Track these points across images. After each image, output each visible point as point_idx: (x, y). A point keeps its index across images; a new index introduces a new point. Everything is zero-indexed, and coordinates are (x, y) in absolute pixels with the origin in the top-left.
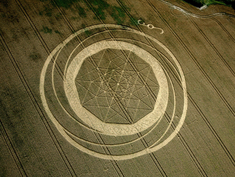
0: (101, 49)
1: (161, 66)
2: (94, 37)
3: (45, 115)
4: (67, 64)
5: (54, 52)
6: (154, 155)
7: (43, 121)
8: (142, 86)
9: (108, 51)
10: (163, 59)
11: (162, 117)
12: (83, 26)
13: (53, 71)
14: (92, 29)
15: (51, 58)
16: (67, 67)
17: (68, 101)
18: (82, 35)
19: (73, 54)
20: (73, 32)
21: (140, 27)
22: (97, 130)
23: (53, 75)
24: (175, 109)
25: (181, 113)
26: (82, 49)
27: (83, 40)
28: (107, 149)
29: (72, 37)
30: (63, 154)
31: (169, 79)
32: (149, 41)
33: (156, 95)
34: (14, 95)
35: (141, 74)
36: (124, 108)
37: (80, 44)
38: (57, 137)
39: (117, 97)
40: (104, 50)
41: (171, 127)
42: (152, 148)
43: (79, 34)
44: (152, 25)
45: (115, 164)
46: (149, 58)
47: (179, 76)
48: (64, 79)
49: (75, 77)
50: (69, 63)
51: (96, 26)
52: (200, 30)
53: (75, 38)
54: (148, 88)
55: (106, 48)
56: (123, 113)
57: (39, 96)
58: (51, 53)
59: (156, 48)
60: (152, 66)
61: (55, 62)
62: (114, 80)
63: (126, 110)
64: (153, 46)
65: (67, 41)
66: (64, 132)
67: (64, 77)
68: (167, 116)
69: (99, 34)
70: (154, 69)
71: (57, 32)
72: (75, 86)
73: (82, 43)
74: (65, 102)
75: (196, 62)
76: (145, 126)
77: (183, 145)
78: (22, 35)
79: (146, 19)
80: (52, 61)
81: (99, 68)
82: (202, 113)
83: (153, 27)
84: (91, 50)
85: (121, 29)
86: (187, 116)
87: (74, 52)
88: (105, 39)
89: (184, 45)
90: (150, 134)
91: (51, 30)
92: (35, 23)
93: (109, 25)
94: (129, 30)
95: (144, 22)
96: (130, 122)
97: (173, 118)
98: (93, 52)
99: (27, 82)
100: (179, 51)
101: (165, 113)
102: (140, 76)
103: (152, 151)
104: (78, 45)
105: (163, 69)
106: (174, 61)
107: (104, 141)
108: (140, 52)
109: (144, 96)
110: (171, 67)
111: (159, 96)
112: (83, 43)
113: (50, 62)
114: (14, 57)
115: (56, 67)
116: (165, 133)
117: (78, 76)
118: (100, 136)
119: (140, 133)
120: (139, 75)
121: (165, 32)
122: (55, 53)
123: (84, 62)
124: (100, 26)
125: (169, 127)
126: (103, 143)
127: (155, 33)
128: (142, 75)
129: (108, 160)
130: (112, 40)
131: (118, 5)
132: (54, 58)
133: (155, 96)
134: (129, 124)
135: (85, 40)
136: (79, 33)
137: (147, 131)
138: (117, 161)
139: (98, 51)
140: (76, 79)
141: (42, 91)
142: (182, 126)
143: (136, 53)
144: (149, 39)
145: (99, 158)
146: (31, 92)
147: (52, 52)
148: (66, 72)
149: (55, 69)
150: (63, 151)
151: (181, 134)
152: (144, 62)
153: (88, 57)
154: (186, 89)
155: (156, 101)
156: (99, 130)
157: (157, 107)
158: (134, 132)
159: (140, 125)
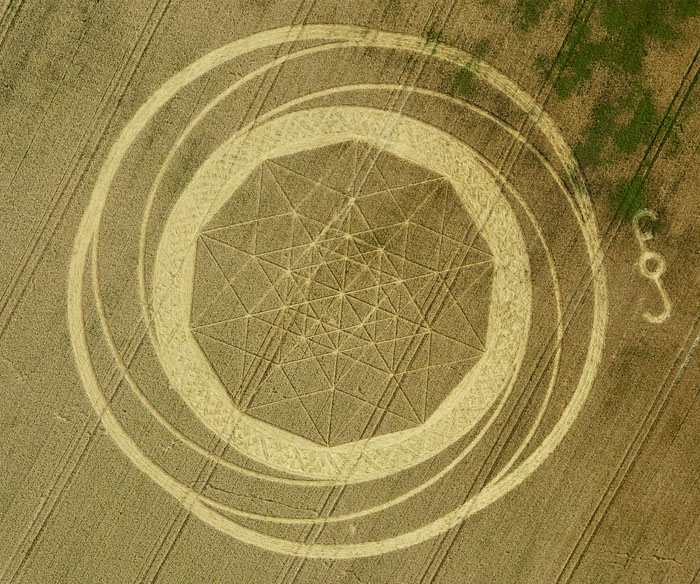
0: (431, 166)
2: (462, 111)
3: (98, 156)
4: (301, 100)
7: (77, 165)
8: (384, 366)
11: (323, 484)
13: (248, 77)
15: (289, 39)
16: (292, 110)
17: (183, 186)
18: (440, 71)
19: (347, 93)
20: (432, 35)
21: (619, 230)
22: (152, 324)
23: (235, 86)
25: (373, 536)
26: (386, 109)
27: (424, 87)
28: (119, 385)
29: (411, 43)
30: (25, 279)
32: (581, 293)
33: (384, 425)
34: (95, 28)
35: (427, 342)
36: (275, 357)
37: (401, 87)
38: (61, 231)
39: (295, 319)
40: (433, 175)
41: (308, 529)
42: (206, 505)
43: (436, 60)
44: (661, 269)
45: (92, 432)
46: (506, 333)
47: (510, 465)
48: (243, 130)
49: (275, 153)
50: (309, 105)
51: (511, 89)
53: (411, 59)
54: (392, 389)
55: (448, 177)
56: (256, 363)
58: (305, 24)
59: (565, 334)
60: (485, 360)
62: (347, 272)
63: (270, 367)
65: (385, 40)
66: (88, 241)
67: (253, 123)
68: (337, 497)
69: (486, 120)
70: (476, 370)
72: (244, 177)
75: (611, 494)
79: (677, 229)
80: (276, 51)
81: (356, 202)
83: (656, 276)
84: (402, 137)
85: (561, 173)
86: (379, 560)
87: (357, 92)
88: (480, 153)
89: (657, 420)
90: (241, 477)
93: (546, 126)
94: (578, 206)
95: (654, 234)
96: (241, 402)
97: (340, 519)
98: (401, 149)
99: (160, 30)
100: (614, 414)
101: (340, 487)
102: (418, 342)
104: (392, 87)
107: (136, 362)
109: (356, 392)
110: (524, 421)
112: (413, 94)
113: (272, 48)
115: (266, 77)
116: (277, 520)
117: (281, 160)
118: (142, 343)
120: (420, 336)
121: (664, 328)
122: (313, 37)
123: (345, 146)
124: (523, 100)
125: (304, 522)
126: (128, 363)
127: (631, 292)
128: (425, 349)
129: (89, 406)
130: (493, 176)
131: (663, 100)
132: (294, 47)
133: (378, 426)
134: (234, 399)
135: (430, 93)
136: (444, 53)
137: (248, 464)
138: (103, 430)
139: (418, 158)
140: (268, 163)
142: (333, 558)
143: (499, 283)
144: (588, 291)
145: (78, 378)
146: (138, 66)
147: (308, 27)
148: (272, 118)
149: (258, 77)
150: (33, 274)
151: (306, 568)
152: (481, 325)
153: (371, 144)
154: (474, 511)
155: (361, 438)
156: (160, 330)
157: (346, 452)
158: (220, 429)
159: (253, 435)
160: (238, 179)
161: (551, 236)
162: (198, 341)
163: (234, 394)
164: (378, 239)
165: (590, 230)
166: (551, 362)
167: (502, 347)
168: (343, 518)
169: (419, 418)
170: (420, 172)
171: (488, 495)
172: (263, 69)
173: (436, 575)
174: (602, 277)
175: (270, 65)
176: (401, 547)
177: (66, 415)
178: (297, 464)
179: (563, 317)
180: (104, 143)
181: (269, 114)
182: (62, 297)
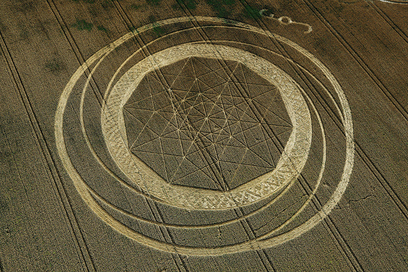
0: (181, 58)
1: (301, 91)
2: (170, 37)
3: (57, 163)
4: (112, 80)
5: (91, 60)
6: (267, 256)
7: (52, 174)
9: (194, 61)
10: (304, 77)
11: (293, 183)
12: (152, 20)
13: (84, 91)
14: (168, 25)
15: (85, 69)
16: (113, 86)
17: (104, 141)
18: (147, 34)
19: (125, 65)
21: (262, 22)
22: (152, 197)
23: (83, 97)
24: (323, 170)
26: (145, 58)
27: (148, 42)
28: (169, 233)
29: (127, 37)
30: (79, 234)
31: (315, 114)
32: (278, 45)
33: (282, 141)
34: (7, 127)
35: (256, 103)
36: (213, 160)
37: (141, 49)
38: (73, 202)
39: (202, 141)
40: (186, 60)
41: (312, 204)
42: (263, 240)
43: (142, 33)
44: (289, 19)
45: (181, 263)
46: (275, 76)
47: (339, 110)
48: (103, 106)
49: (124, 102)
50: (117, 79)
51: (176, 20)
52: (396, 25)
53: (134, 39)
54: (267, 128)
55: (190, 56)
57: (51, 133)
58: (85, 61)
59: (292, 59)
61: (90, 76)
62: (198, 110)
63: (216, 165)
64: (286, 54)
65: (119, 42)
66: (88, 195)
67: (104, 101)
68: (304, 181)
69: (180, 33)
70: (283, 95)
71: (101, 28)
72: (122, 118)
73: (145, 46)
74: (99, 143)
75: (380, 84)
76: (252, 198)
77: (337, 244)
78: (38, 32)
79: (277, 7)
80: (85, 75)
81: (171, 89)
82: (388, 184)
83: (291, 22)
84: (161, 60)
85: (223, 25)
86: (351, 186)
87: (129, 61)
88: (191, 42)
89: (356, 53)
90: (262, 213)
91: (91, 25)
92: (63, 13)
93: (200, 19)
94: (241, 27)
95: (272, 13)
96: (223, 188)
97: (317, 188)
98: (164, 63)
99: (34, 106)
100: (342, 64)
101: (300, 177)
102: (253, 106)
103: (265, 247)
104: (138, 51)
105: (304, 97)
106: (329, 82)
107: (164, 217)
109: (257, 141)
110: (321, 93)
111: (291, 144)
112: (147, 47)
113: (82, 76)
114: (17, 67)
115: (91, 85)
116: (297, 214)
117: (129, 101)
118: (157, 208)
119: (241, 209)
121: (315, 30)
122: (93, 61)
123: (145, 77)
124: (184, 19)
125: (307, 203)
126: (161, 221)
127: (292, 32)
128: (258, 105)
129: (168, 255)
130: (204, 43)
132: (89, 70)
133: (281, 143)
135: (152, 42)
136: (141, 30)
137: (257, 207)
138: (185, 257)
139: (174, 60)
140: (125, 107)
141: (59, 123)
142: (336, 204)
143: (250, 66)
144: (279, 43)
145: (149, 248)
146: (38, 123)
147: (87, 61)
148: (109, 94)
149: (88, 87)
150: (80, 229)
151: (333, 219)
152: (265, 82)
153: (153, 70)
154: (352, 135)
155: (281, 153)
156: (158, 195)
157: (283, 163)
158: (228, 205)
159: (243, 194)
160: (121, 120)
161: (245, 41)
162: (178, 185)
163: (217, 188)
164: (194, 91)
165: (253, 29)
166: (301, 70)
167: (280, 81)
168: (317, 186)
169: (290, 126)
170: (179, 63)
171: (348, 125)
172: (87, 84)
173: (377, 169)
174: (277, 36)
175: (88, 81)
176: (350, 173)
177: (162, 269)
178: (274, 187)
179: (284, 56)
180: (54, 157)
181: (106, 93)
182: (103, 225)
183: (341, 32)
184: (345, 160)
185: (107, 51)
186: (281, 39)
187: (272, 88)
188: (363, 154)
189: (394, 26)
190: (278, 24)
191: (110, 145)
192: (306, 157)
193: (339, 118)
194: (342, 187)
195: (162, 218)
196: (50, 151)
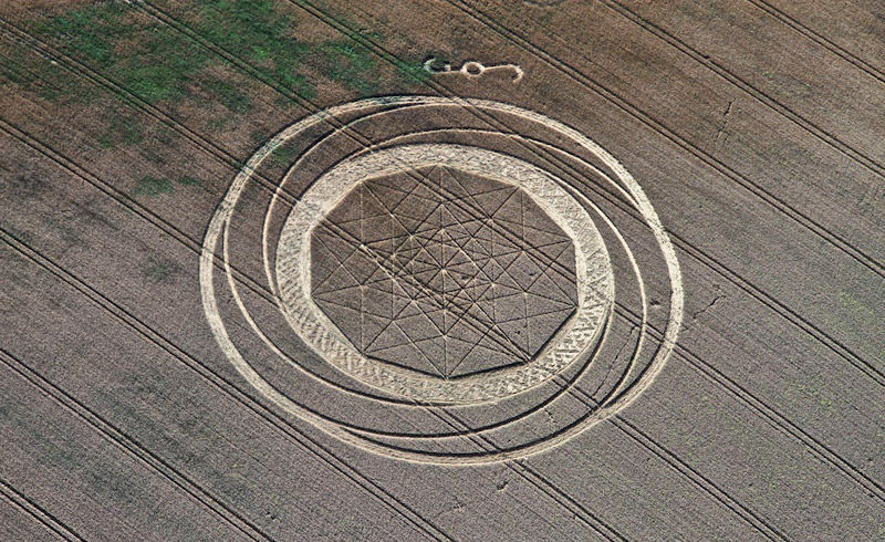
0: (348, 190)
1: (556, 181)
2: (308, 160)
3: (272, 409)
4: (266, 262)
5: (211, 241)
6: (623, 420)
7: (276, 425)
8: (515, 254)
9: (370, 186)
10: (551, 158)
11: (611, 318)
12: (260, 140)
13: (235, 293)
14: (292, 140)
16: (273, 269)
18: (269, 167)
19: (269, 230)
20: (237, 167)
21: (438, 83)
22: (435, 405)
23: (239, 302)
24: (642, 286)
25: (665, 292)
26: (291, 208)
27: (281, 180)
28: (485, 439)
30: (369, 485)
31: (593, 209)
32: (484, 116)
33: (569, 266)
34: (160, 386)
35: (501, 222)
36: (487, 326)
37: (275, 196)
38: (333, 450)
39: (456, 305)
40: (357, 189)
41: (650, 337)
43: (259, 168)
44: (478, 65)
45: (523, 468)
46: (506, 170)
48: (279, 305)
49: (307, 289)
51: (300, 127)
52: (646, 21)
53: (254, 183)
54: (537, 253)
55: (361, 181)
56: (490, 340)
57: (231, 369)
58: (201, 246)
59: (517, 133)
60: (526, 188)
61: (227, 267)
62: (424, 262)
63: (495, 331)
64: (503, 128)
65: (233, 197)
66: (347, 434)
67: (276, 298)
69: (321, 146)
70: (534, 196)
71: (186, 180)
72: (322, 313)
73: (278, 190)
74: (313, 361)
75: (664, 130)
76: (568, 356)
77: (703, 374)
78: (88, 222)
79: (447, 48)
80: (218, 268)
81: (365, 244)
82: (734, 274)
83: (483, 69)
84: (318, 203)
86: (688, 294)
87: (271, 223)
88: (347, 156)
89: (607, 90)
91: (164, 180)
93: (337, 111)
94: (410, 105)
95: (447, 63)
96: (522, 359)
97: (646, 313)
98: (328, 207)
99: (176, 342)
100: (594, 115)
101: (615, 306)
102: (499, 228)
103: (616, 412)
104: (273, 200)
105: (564, 187)
106: (590, 153)
107: (466, 422)
108: (472, 161)
109: (533, 278)
110: (586, 174)
111: (582, 266)
112: (283, 188)
113: (214, 271)
114: (101, 291)
115: (238, 280)
116: (636, 356)
117: (315, 285)
118: (451, 415)
119: (561, 376)
120: (494, 225)
121: (529, 71)
122: (215, 243)
123: (314, 240)
124: (311, 121)
125: (642, 337)
126: (466, 429)
127: (495, 87)
128: (506, 225)
129: (498, 465)
130: (368, 152)
132: (218, 256)
133: (567, 269)
134: (518, 362)
135: (286, 177)
136: (255, 162)
137: (580, 366)
138: (523, 460)
139: (339, 196)
140: (314, 295)
141: (232, 354)
143: (461, 166)
144: (484, 112)
145: (470, 468)
146: (202, 364)
147: (204, 245)
148: (276, 283)
149: (237, 285)
150: (365, 478)
151: (684, 345)
152: (495, 186)
153: (317, 223)
154: (659, 222)
155: (575, 283)
156: (442, 400)
157: (584, 296)
158: (542, 378)
159: (553, 357)
163: (513, 361)
166: (539, 146)
167: (518, 176)
169: (567, 242)
170: (352, 198)
171: (647, 210)
172: (232, 282)
173: (711, 258)
174: (475, 101)
175: (229, 276)
176: (680, 277)
177: (502, 483)
178: (587, 332)
179: (502, 132)
180: (263, 403)
181: (271, 284)
182: (394, 464)
183: (568, 60)
184: (665, 262)
185: (224, 217)
186: (484, 105)
187: (512, 191)
188: (684, 245)
189: (644, 23)
190: (464, 78)
191: (330, 358)
192: (611, 276)
193: (628, 203)
194: (678, 299)
195: (465, 425)
196: (249, 397)
